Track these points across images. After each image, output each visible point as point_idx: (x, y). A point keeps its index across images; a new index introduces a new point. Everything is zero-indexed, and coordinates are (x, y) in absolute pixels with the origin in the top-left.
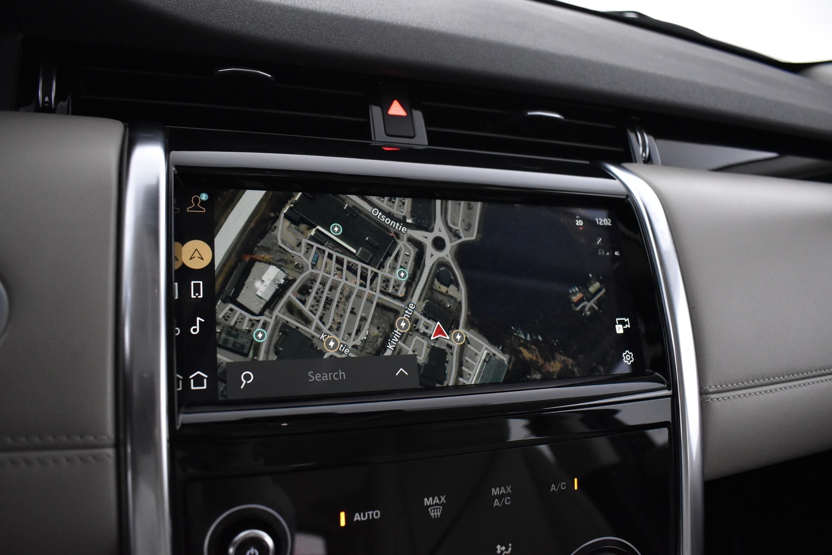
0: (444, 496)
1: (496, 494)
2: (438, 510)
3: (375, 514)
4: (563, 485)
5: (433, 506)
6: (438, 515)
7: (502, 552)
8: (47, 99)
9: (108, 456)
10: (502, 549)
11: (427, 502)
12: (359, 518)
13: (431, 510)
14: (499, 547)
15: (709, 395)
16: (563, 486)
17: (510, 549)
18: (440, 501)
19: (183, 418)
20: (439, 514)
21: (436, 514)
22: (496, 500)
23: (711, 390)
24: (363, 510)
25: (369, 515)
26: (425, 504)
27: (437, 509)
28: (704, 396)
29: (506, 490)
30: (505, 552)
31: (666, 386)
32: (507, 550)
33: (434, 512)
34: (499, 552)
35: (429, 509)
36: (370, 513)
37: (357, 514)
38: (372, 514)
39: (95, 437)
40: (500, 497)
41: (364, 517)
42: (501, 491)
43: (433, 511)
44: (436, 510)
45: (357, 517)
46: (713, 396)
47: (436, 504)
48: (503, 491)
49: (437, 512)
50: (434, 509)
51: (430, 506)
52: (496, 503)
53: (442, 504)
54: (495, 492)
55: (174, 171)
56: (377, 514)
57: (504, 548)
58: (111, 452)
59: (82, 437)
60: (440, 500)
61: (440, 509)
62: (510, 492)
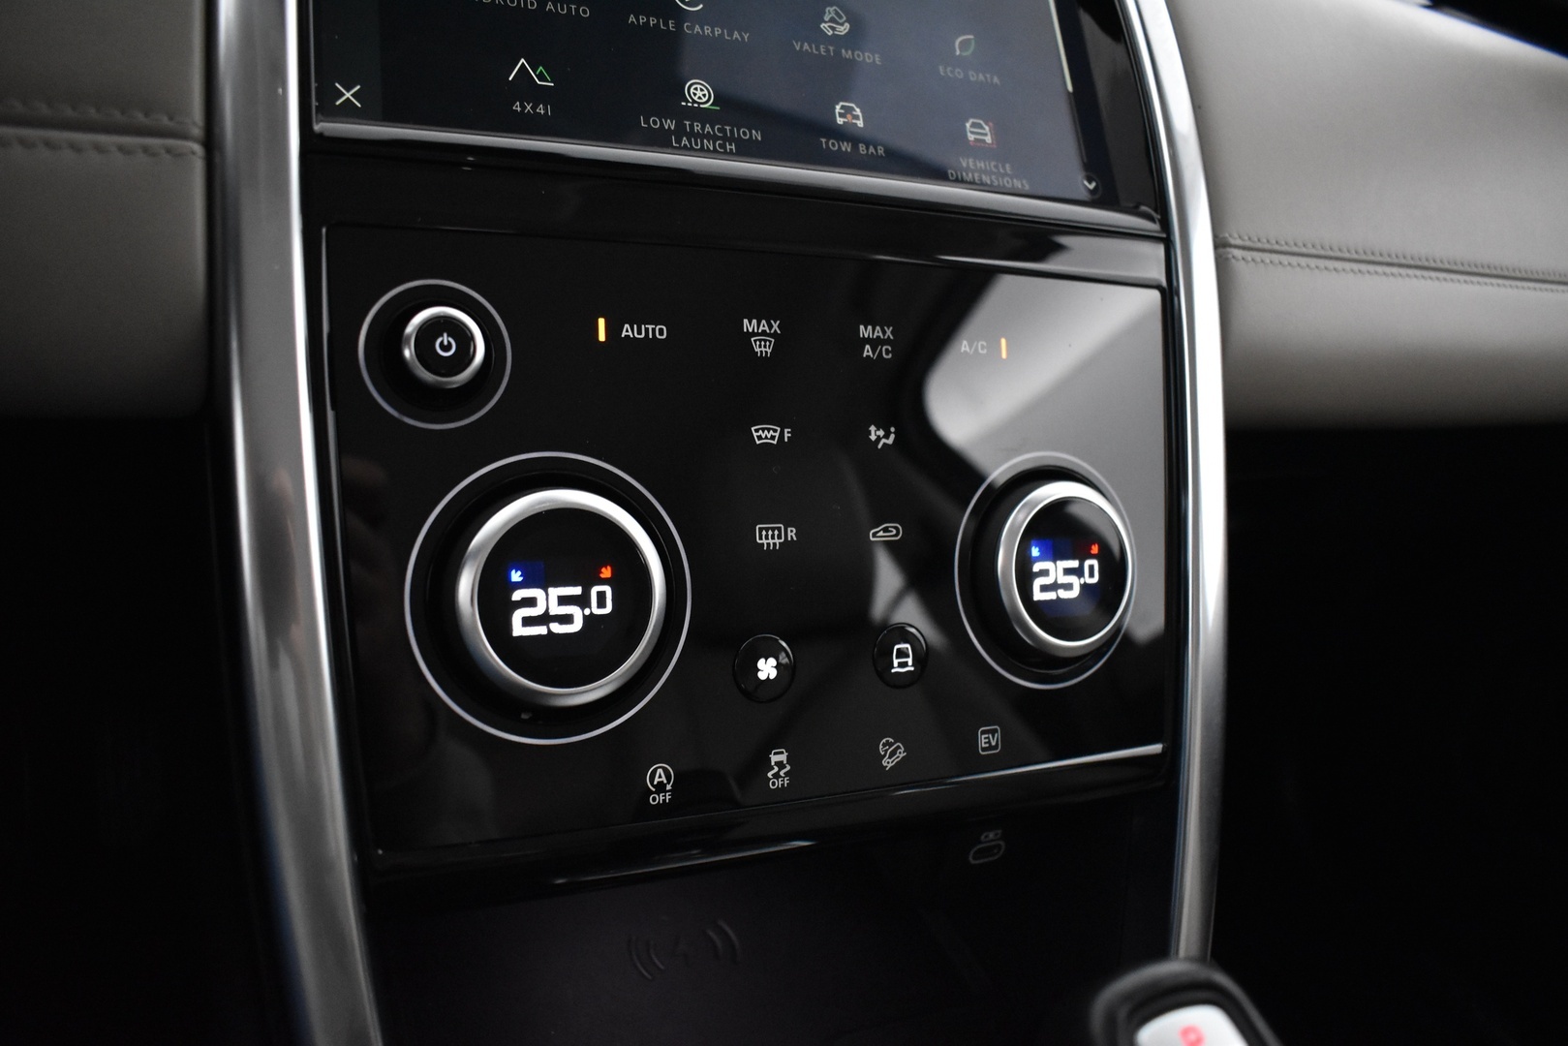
0: (778, 322)
1: (866, 336)
2: (768, 344)
3: (659, 331)
4: (982, 345)
5: (758, 334)
6: (766, 354)
7: (879, 439)
9: (193, 153)
10: (878, 433)
11: (749, 326)
12: (630, 333)
14: (873, 428)
16: (982, 348)
17: (892, 436)
18: (770, 330)
20: (769, 351)
21: (763, 349)
22: (868, 347)
23: (1232, 242)
24: (637, 320)
25: (647, 330)
26: (745, 330)
27: (765, 341)
29: (884, 332)
30: (883, 441)
32: (887, 436)
33: (760, 346)
34: (873, 437)
35: (752, 339)
36: (650, 327)
37: (627, 326)
38: (654, 330)
39: (171, 119)
40: (875, 343)
41: (639, 333)
42: (876, 334)
43: (758, 343)
44: (763, 343)
45: (627, 331)
47: (764, 333)
48: (878, 332)
49: (765, 346)
50: (760, 341)
51: (754, 334)
52: (868, 351)
53: (774, 335)
54: (865, 332)
56: (661, 332)
57: (881, 433)
58: (198, 148)
59: (146, 115)
60: (770, 327)
61: (770, 342)
62: (892, 337)
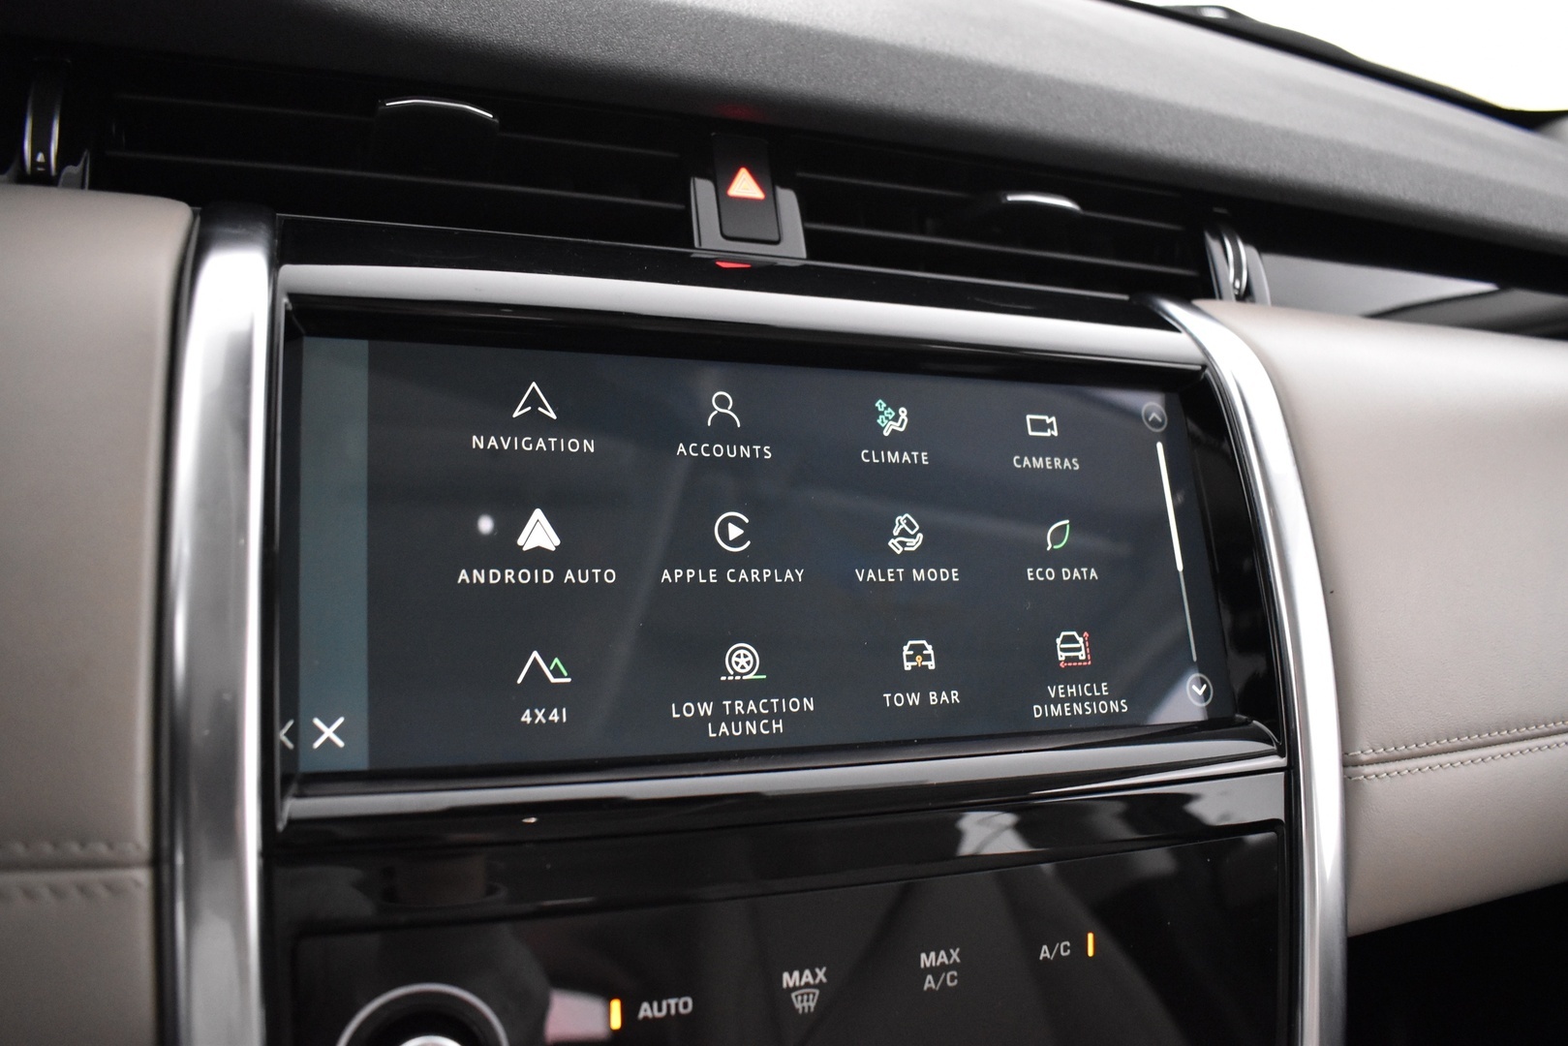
0: (824, 969)
1: (928, 965)
2: (811, 996)
3: (681, 1005)
4: (1065, 946)
5: (800, 988)
6: (809, 1007)
8: (40, 158)
9: (137, 884)
11: (789, 980)
12: (649, 1014)
13: (796, 997)
15: (1360, 767)
16: (1064, 949)
18: (814, 979)
19: (294, 807)
20: (812, 1005)
21: (805, 1004)
22: (930, 977)
23: (1364, 758)
24: (657, 995)
25: (669, 1006)
26: (785, 985)
27: (808, 994)
28: (1352, 770)
29: (949, 956)
31: (1275, 748)
33: (802, 1001)
35: (793, 995)
36: (672, 1002)
37: (645, 1005)
38: (677, 1005)
39: (111, 846)
40: (937, 971)
41: (660, 1010)
42: (940, 960)
43: (800, 998)
44: (805, 997)
45: (646, 1011)
46: (1367, 770)
47: (807, 985)
48: (943, 958)
49: (808, 1000)
50: (802, 995)
51: (795, 988)
52: (929, 982)
53: (820, 986)
54: (927, 960)
55: (286, 305)
56: (685, 1005)
58: (142, 876)
59: (83, 845)
60: (815, 976)
61: (814, 994)
62: (958, 960)
